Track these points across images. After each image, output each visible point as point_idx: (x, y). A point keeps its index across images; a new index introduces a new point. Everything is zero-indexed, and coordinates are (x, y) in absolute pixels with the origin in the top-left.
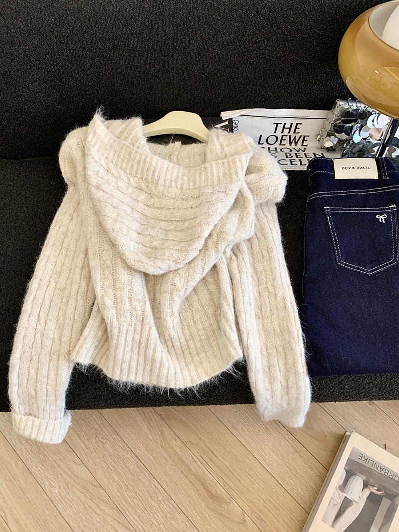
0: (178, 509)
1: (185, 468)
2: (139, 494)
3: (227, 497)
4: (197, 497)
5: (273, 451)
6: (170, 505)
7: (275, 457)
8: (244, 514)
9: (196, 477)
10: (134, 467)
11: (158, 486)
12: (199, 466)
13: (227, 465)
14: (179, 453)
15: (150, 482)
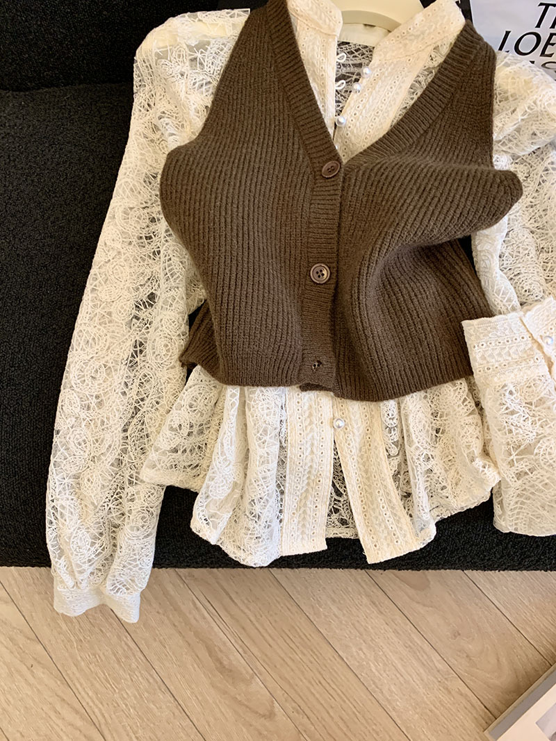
0: (163, 688)
2: (99, 657)
3: (247, 672)
4: (197, 669)
6: (149, 678)
8: (272, 702)
9: (197, 634)
11: (132, 645)
12: (204, 618)
13: (253, 619)
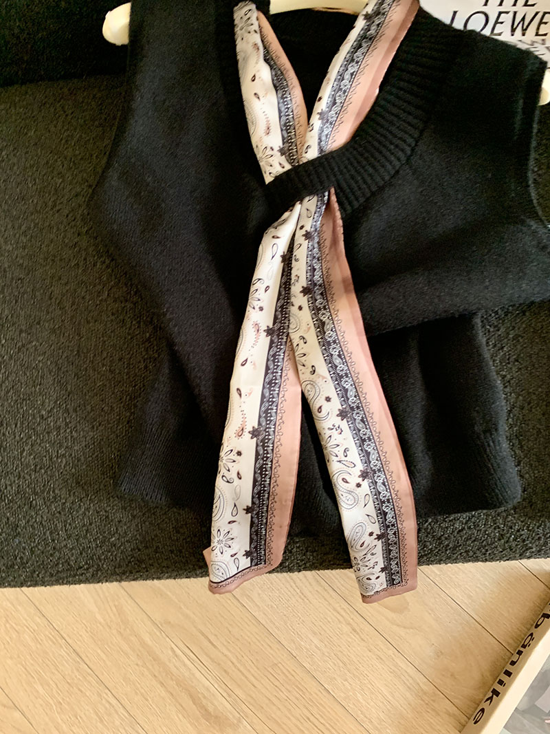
1: (161, 669)
3: (234, 716)
4: (182, 718)
5: (315, 633)
7: (316, 641)
9: (179, 683)
10: (73, 672)
11: (114, 702)
12: (185, 665)
13: (234, 660)
14: (150, 643)
15: (100, 695)
